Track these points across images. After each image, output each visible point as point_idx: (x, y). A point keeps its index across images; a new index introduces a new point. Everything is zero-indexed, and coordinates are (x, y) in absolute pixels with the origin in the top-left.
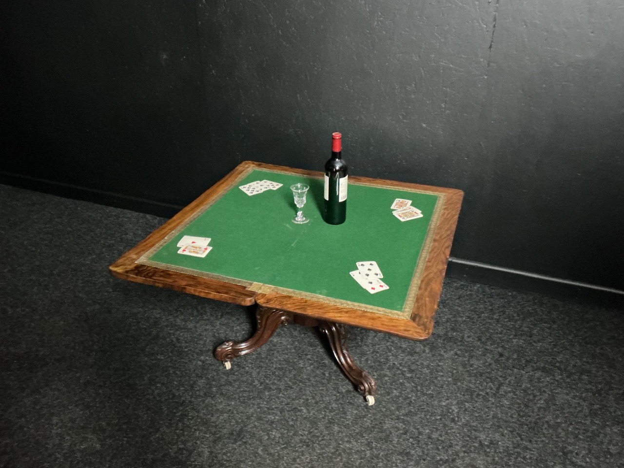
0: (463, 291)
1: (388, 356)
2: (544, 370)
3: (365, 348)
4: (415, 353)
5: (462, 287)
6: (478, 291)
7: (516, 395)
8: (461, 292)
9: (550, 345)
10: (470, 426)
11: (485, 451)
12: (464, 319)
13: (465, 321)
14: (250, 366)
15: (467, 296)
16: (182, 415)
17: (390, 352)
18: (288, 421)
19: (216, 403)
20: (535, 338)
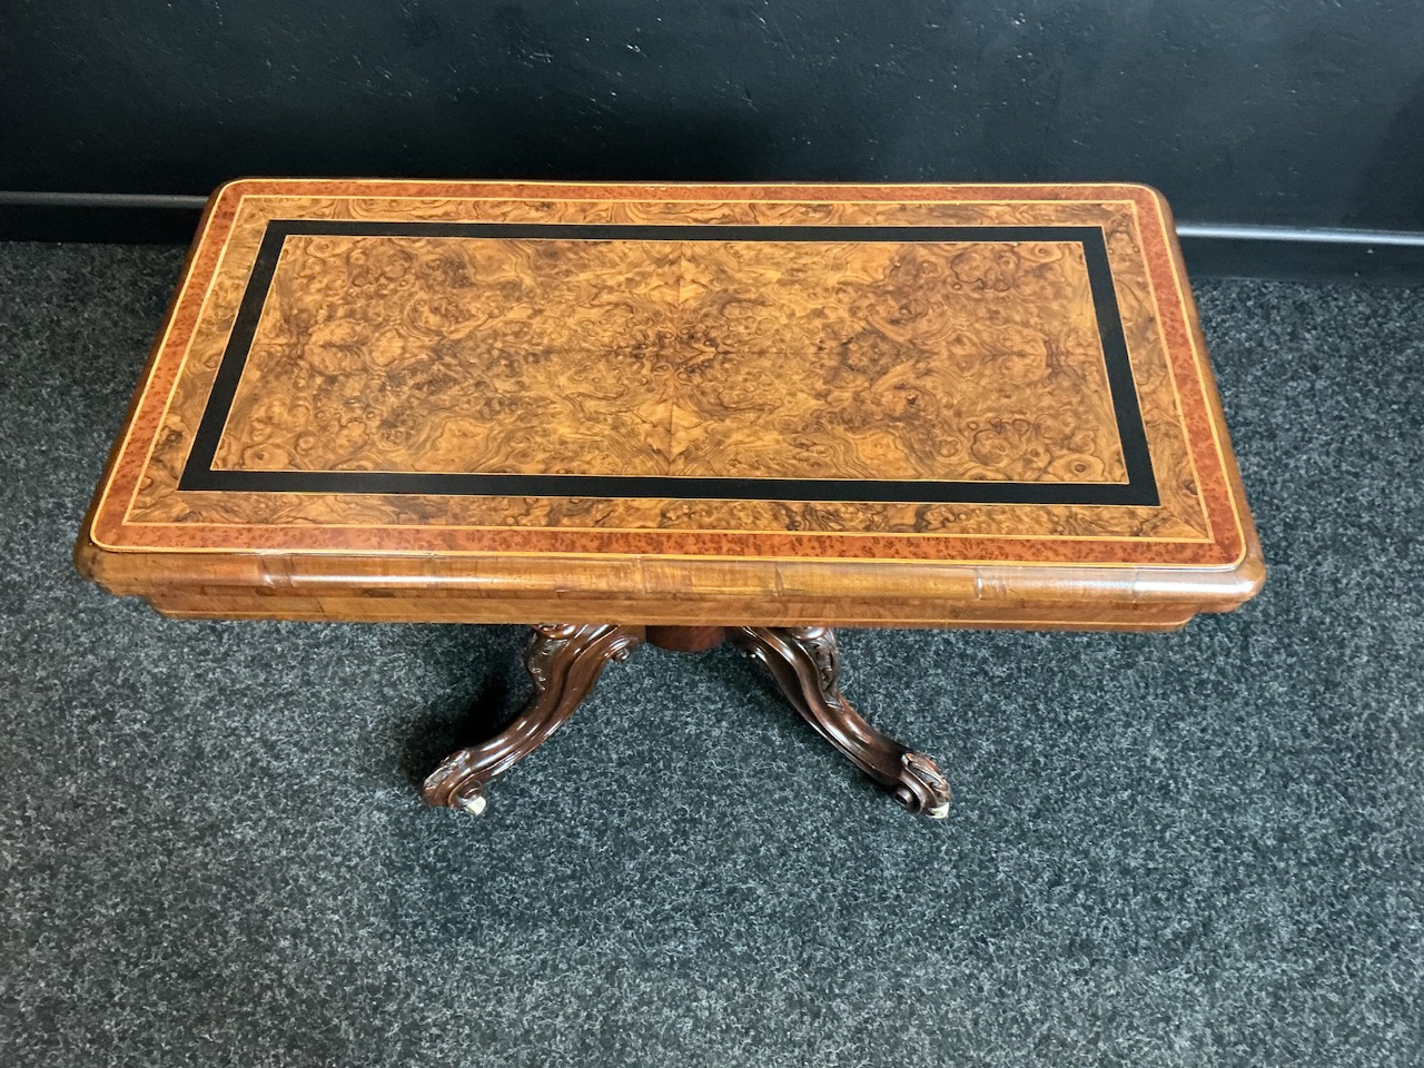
2: (1335, 545)
7: (1295, 654)
9: (1328, 454)
10: (1213, 798)
11: (1275, 867)
14: (540, 777)
16: (403, 1029)
18: (727, 946)
19: (492, 950)
20: (1284, 441)
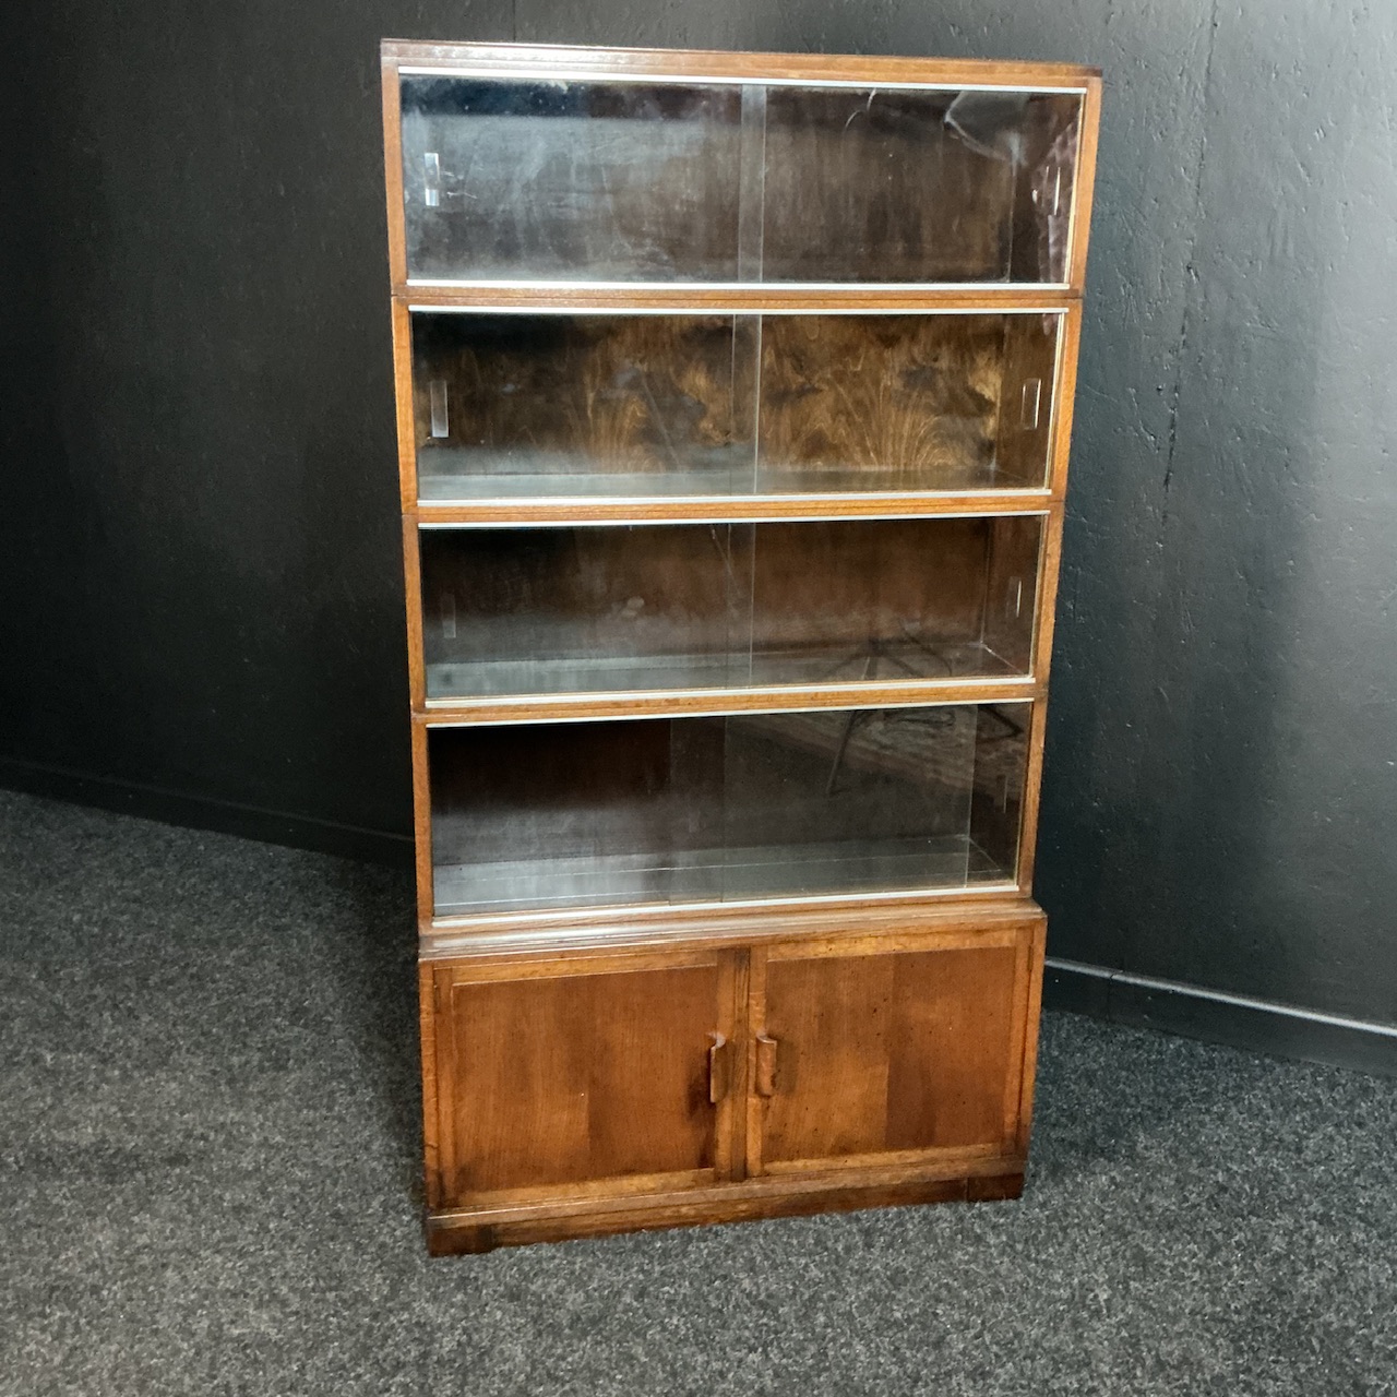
0: (1141, 1051)
5: (1139, 1043)
6: (1177, 1054)
8: (1135, 1055)
12: (1139, 1110)
13: (1140, 1115)
15: (1149, 1063)
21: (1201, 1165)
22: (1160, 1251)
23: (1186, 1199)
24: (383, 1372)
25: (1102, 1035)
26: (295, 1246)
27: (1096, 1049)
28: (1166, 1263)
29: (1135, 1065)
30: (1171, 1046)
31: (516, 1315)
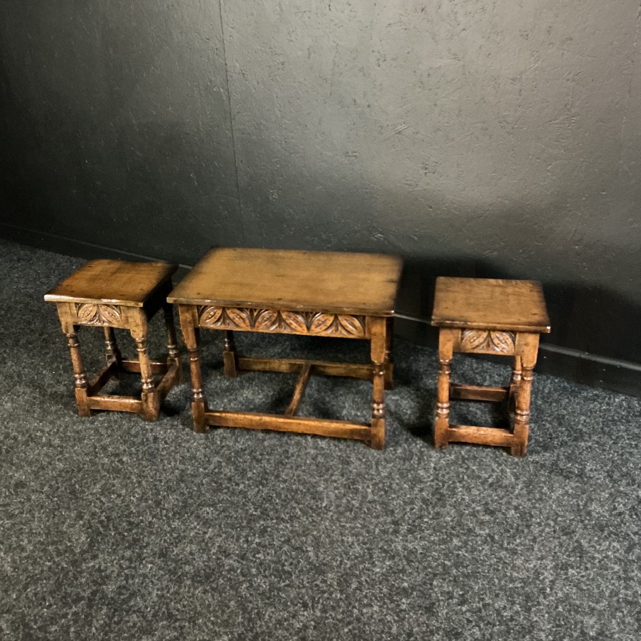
0: (596, 403)
1: (455, 488)
3: (422, 473)
4: (500, 486)
5: (596, 397)
6: (621, 406)
8: (592, 406)
12: (590, 444)
13: (590, 447)
15: (600, 411)
17: (460, 482)
21: (628, 484)
22: (593, 546)
23: (615, 509)
24: (66, 604)
25: (571, 392)
26: (42, 511)
27: (567, 400)
28: (596, 555)
29: (591, 412)
30: (617, 400)
31: (160, 568)
